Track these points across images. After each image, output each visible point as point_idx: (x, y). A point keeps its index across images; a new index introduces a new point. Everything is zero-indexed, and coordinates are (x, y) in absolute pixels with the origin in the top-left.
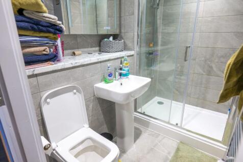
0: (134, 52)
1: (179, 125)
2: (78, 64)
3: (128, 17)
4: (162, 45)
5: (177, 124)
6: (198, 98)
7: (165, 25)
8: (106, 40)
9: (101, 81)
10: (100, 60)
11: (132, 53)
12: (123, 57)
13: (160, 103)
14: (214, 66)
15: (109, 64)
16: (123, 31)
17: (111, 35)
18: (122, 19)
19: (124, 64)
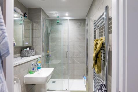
0: (41, 55)
1: (68, 90)
2: (18, 64)
3: (37, 38)
4: (51, 51)
5: (67, 90)
6: (71, 75)
7: (52, 42)
8: (25, 49)
9: (28, 73)
10: (28, 61)
11: (40, 56)
12: (37, 58)
13: (54, 82)
14: (75, 59)
15: (33, 63)
16: (34, 45)
17: (28, 47)
18: (34, 39)
19: (38, 62)
